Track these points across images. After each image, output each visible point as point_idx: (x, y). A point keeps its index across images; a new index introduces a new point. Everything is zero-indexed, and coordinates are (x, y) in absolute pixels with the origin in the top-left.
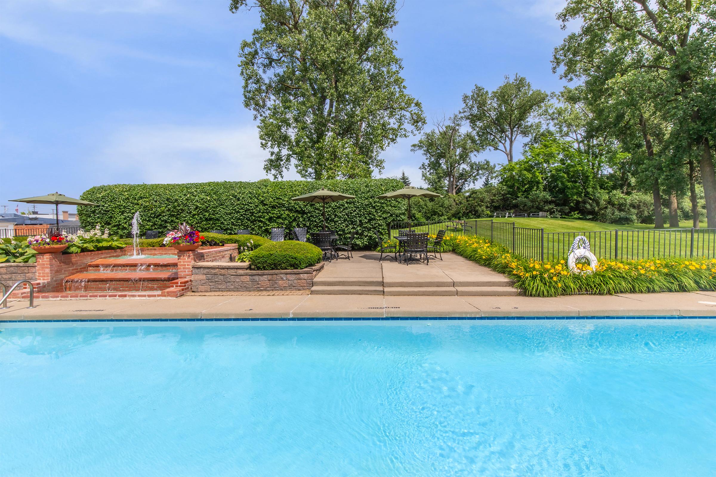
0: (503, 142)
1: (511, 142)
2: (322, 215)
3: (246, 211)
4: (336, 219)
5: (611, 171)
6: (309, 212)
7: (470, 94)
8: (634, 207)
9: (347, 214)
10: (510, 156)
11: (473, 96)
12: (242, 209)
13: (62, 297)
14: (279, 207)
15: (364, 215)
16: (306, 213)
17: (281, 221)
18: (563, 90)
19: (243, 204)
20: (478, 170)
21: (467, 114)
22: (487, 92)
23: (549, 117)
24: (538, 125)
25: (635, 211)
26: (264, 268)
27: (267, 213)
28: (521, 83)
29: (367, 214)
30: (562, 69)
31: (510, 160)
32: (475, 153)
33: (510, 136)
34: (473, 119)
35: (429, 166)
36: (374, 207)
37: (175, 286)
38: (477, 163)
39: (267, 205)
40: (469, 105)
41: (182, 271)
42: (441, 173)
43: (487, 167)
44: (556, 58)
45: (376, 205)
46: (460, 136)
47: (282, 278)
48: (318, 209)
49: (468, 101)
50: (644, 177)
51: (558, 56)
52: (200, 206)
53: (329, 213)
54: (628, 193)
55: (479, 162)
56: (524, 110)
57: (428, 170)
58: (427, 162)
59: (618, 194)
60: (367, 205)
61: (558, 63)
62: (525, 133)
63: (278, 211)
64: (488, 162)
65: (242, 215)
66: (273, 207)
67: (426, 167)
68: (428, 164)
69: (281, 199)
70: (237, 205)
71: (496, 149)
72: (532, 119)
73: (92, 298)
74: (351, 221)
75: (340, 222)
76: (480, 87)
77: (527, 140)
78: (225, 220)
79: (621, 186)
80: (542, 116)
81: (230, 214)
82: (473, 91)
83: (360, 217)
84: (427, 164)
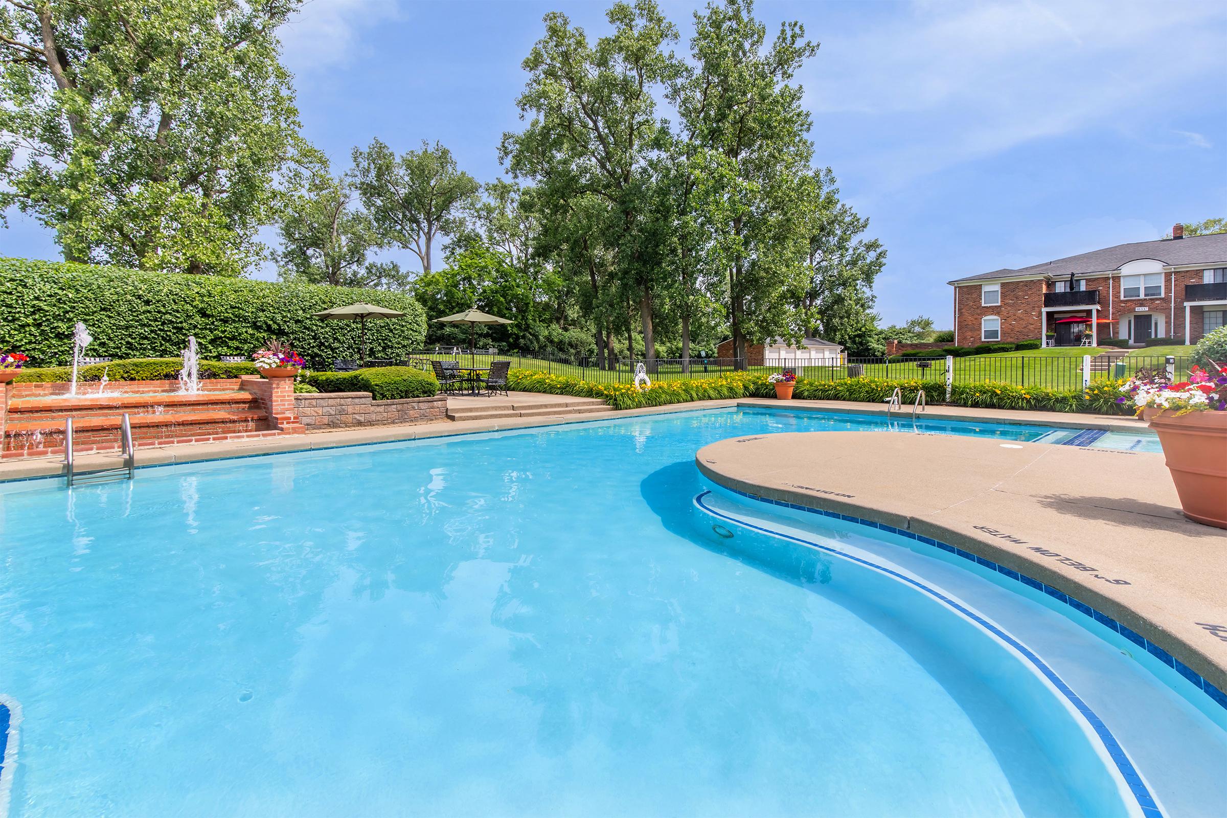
0: (416, 238)
1: (429, 240)
2: (314, 338)
3: (163, 324)
4: (336, 345)
5: (545, 299)
6: (292, 333)
7: (366, 150)
8: (572, 346)
9: (353, 338)
10: (426, 259)
11: (370, 154)
12: (156, 320)
13: (98, 449)
14: (234, 321)
15: (378, 340)
16: (287, 334)
17: (236, 344)
18: (495, 182)
19: (159, 312)
20: (379, 277)
21: (358, 181)
22: (392, 154)
23: (476, 214)
24: (462, 222)
25: (572, 351)
26: (393, 397)
27: (211, 331)
28: (444, 157)
29: (382, 340)
30: (509, 161)
31: (427, 268)
32: (375, 248)
33: (426, 230)
34: (369, 191)
35: (286, 257)
36: (391, 331)
37: (285, 423)
38: (379, 266)
39: (213, 316)
40: (361, 166)
41: (279, 405)
42: (316, 275)
43: (392, 273)
44: (504, 146)
45: (395, 328)
46: (346, 214)
47: (413, 408)
48: (308, 329)
49: (360, 159)
50: (599, 313)
51: (506, 145)
52: (46, 308)
53: (326, 336)
54: (566, 330)
55: (382, 265)
56: (449, 197)
57: (282, 263)
58: (281, 250)
59: (556, 330)
60: (383, 327)
61: (506, 154)
62: (445, 229)
63: (234, 327)
64: (395, 267)
65: (152, 331)
66: (225, 321)
67: (279, 259)
68: (284, 253)
69: (238, 308)
70: (144, 312)
71: (405, 247)
72: (455, 212)
73: (163, 446)
74: (357, 348)
75: (341, 349)
76: (381, 144)
77: (447, 240)
78: (110, 339)
79: (558, 320)
80: (468, 210)
81: (127, 328)
82: (372, 147)
83: (370, 343)
84: (280, 253)
